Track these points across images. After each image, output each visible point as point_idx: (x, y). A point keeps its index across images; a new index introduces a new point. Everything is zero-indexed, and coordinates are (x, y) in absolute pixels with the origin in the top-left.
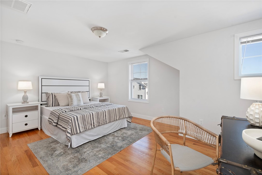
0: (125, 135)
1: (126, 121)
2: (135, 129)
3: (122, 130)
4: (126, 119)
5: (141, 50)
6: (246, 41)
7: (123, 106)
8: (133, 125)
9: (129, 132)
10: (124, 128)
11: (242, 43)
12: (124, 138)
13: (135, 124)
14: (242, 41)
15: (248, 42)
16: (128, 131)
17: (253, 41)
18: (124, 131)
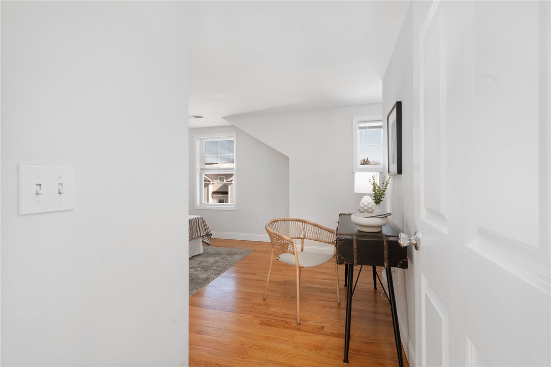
0: (204, 264)
1: (201, 242)
2: (217, 254)
3: (196, 258)
4: (201, 239)
5: (225, 118)
6: (363, 126)
7: (196, 216)
8: (211, 249)
9: (211, 260)
10: (198, 255)
11: (360, 128)
12: (206, 267)
13: (215, 247)
14: (361, 126)
15: (366, 128)
16: (207, 259)
17: (370, 127)
18: (199, 259)
